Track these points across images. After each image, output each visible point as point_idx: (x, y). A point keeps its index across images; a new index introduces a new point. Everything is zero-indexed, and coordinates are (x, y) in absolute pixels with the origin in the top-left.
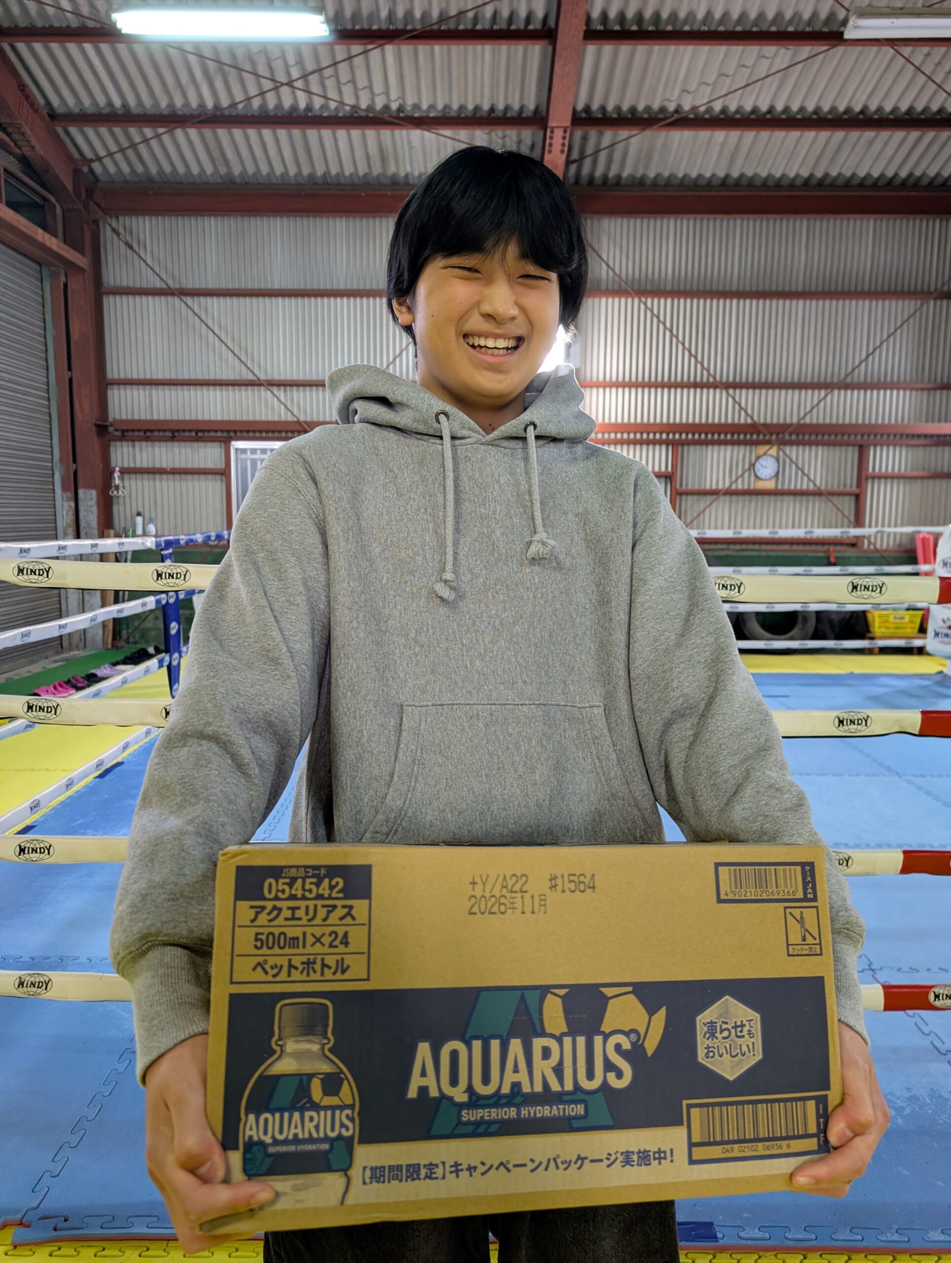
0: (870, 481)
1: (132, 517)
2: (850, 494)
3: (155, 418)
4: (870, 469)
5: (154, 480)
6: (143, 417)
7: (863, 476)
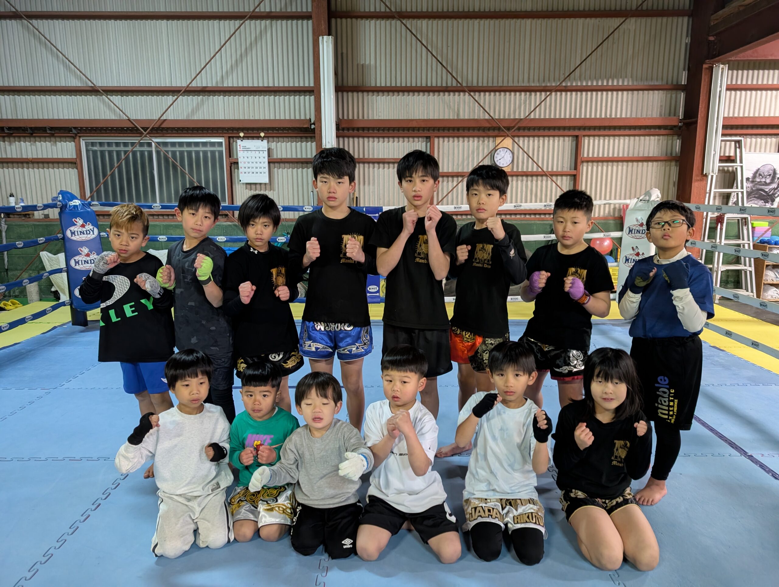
0: (585, 164)
1: (8, 198)
2: (570, 175)
3: (20, 117)
4: (585, 155)
5: (23, 168)
6: (10, 117)
7: (579, 161)
